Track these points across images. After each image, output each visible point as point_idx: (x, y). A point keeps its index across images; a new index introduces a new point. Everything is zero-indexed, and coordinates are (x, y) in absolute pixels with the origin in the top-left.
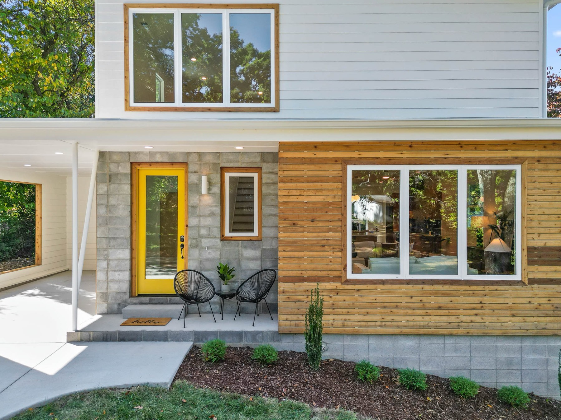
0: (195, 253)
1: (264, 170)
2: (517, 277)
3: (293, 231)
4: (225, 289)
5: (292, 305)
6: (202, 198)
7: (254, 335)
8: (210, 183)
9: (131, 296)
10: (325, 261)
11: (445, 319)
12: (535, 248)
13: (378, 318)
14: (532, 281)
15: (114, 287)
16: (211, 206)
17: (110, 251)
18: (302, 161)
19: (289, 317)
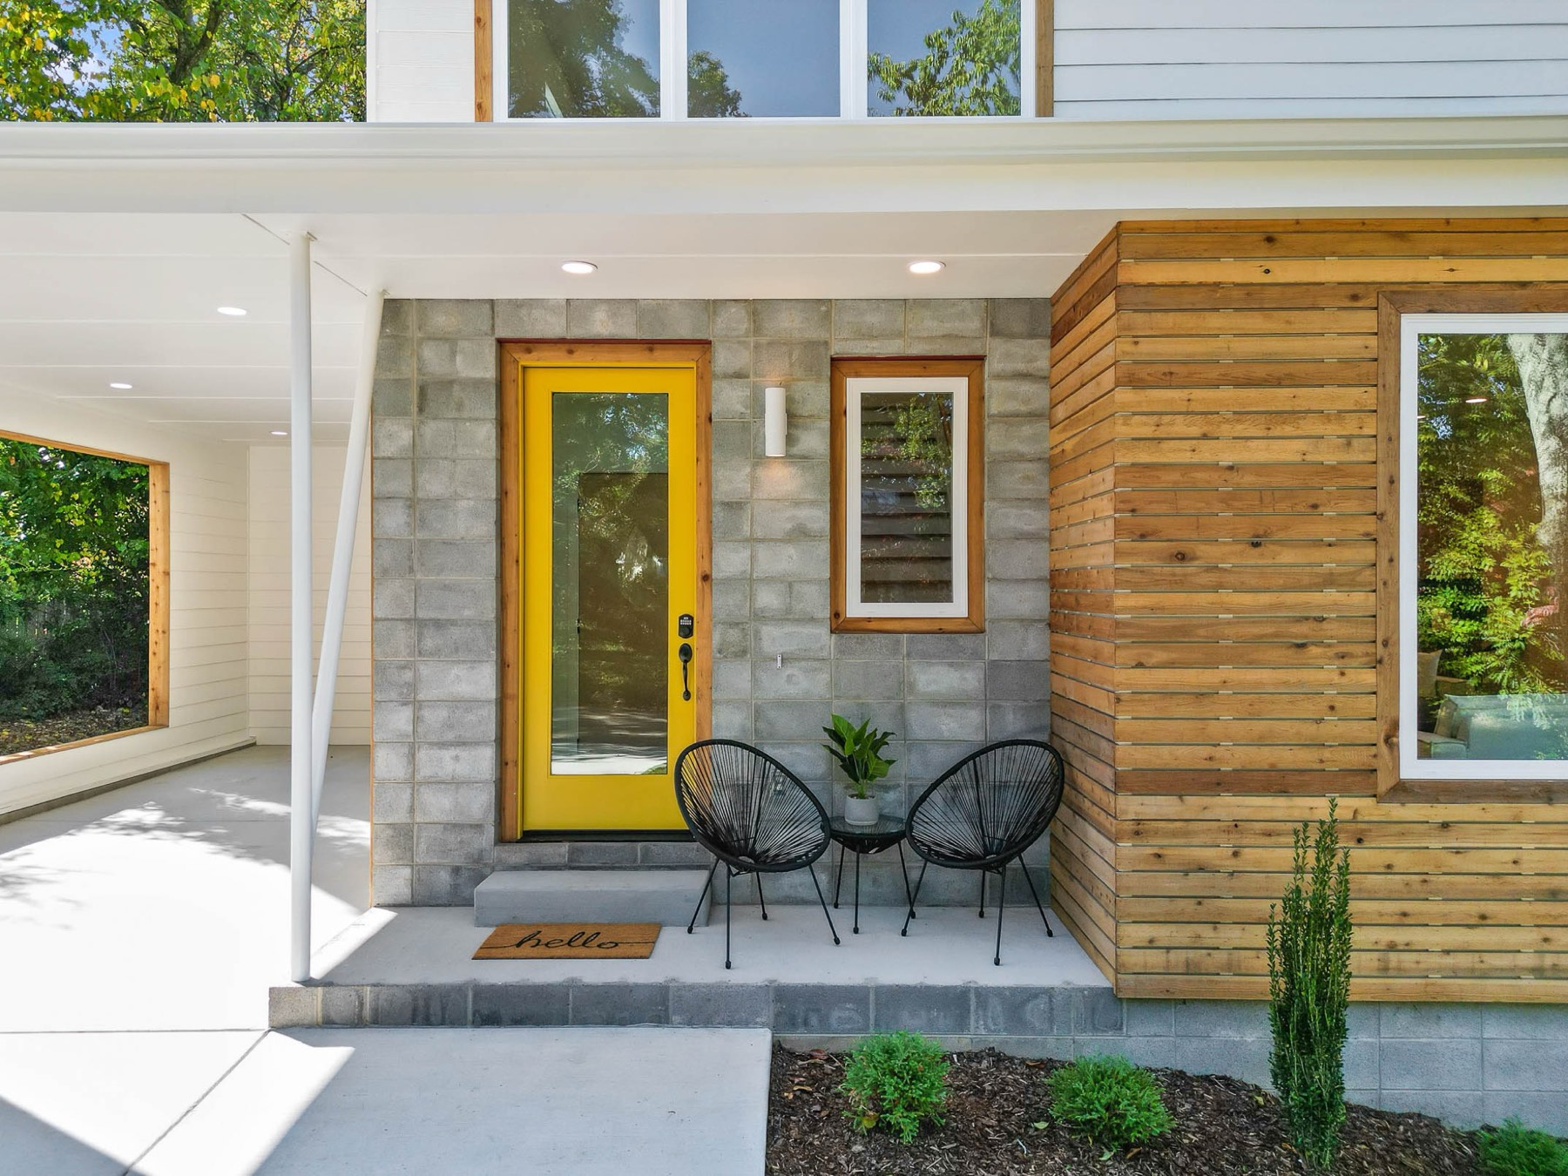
0: (736, 678)
1: (993, 365)
3: (1178, 584)
4: (859, 814)
5: (1172, 884)
6: (762, 473)
7: (1016, 1002)
8: (792, 418)
9: (501, 840)
10: (1309, 708)
13: (1527, 937)
15: (438, 805)
16: (797, 503)
17: (425, 670)
18: (1214, 297)
19: (1163, 933)
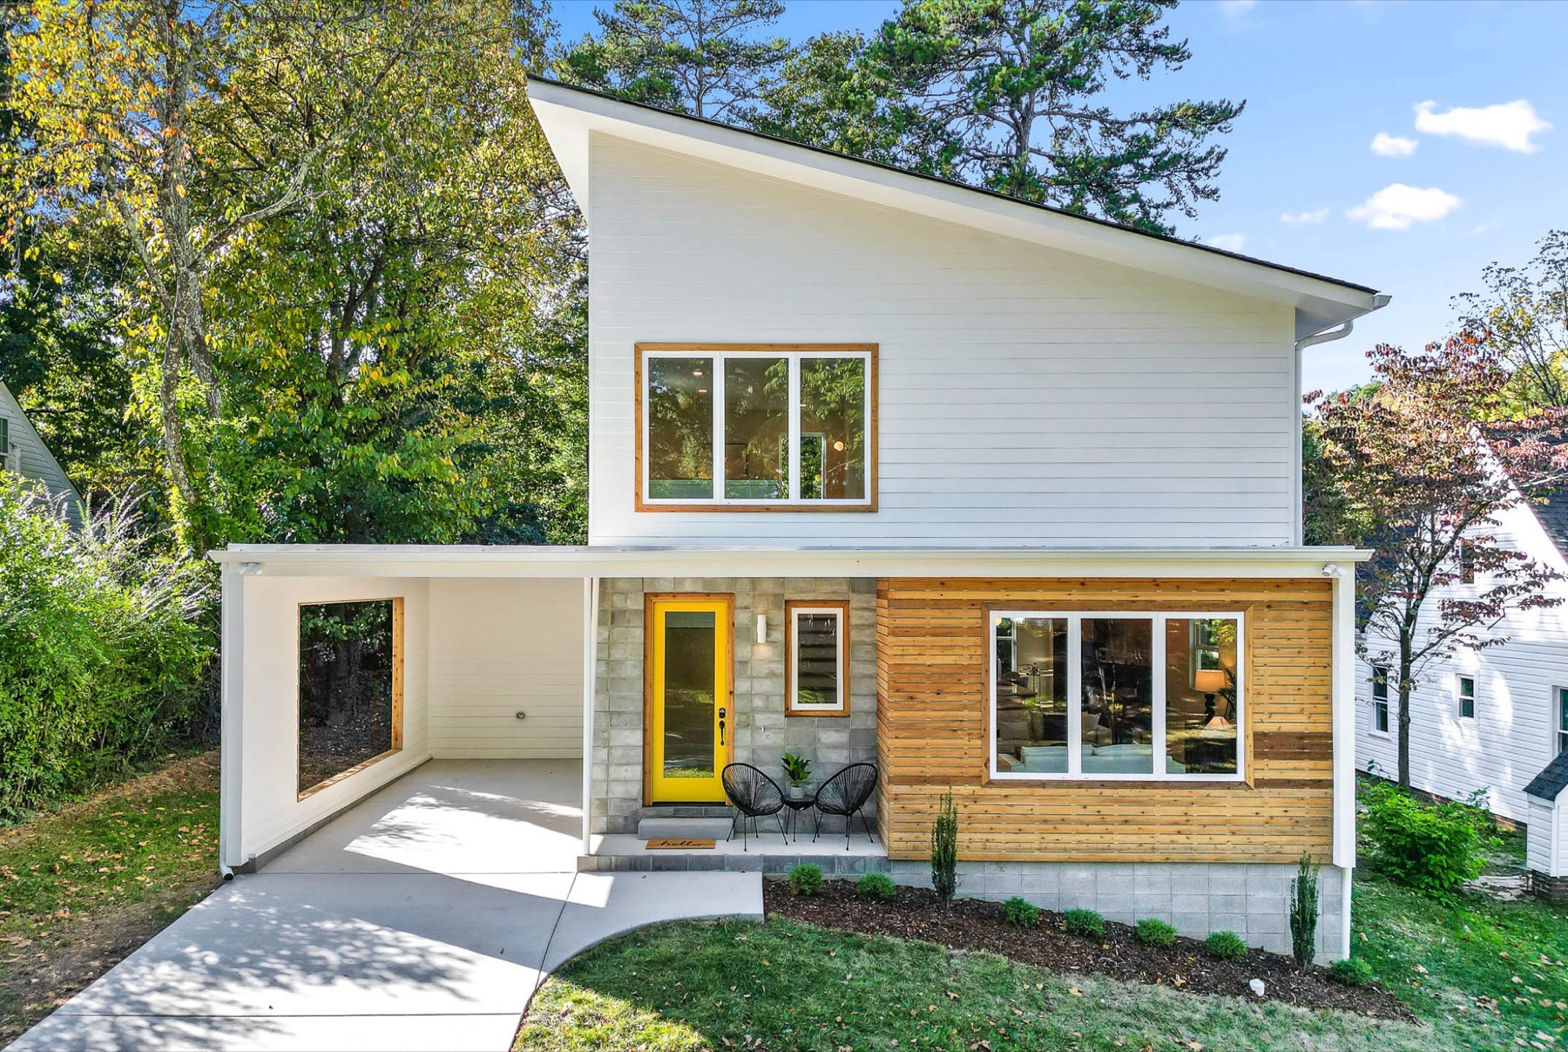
0: (744, 737)
1: (853, 604)
2: (1239, 777)
3: (910, 709)
4: (796, 793)
5: (908, 817)
6: (755, 648)
7: (852, 863)
8: (769, 626)
9: (644, 806)
10: (959, 753)
11: (1134, 838)
12: (1265, 735)
13: (1036, 837)
14: (1260, 783)
15: (618, 791)
16: (771, 662)
17: (613, 733)
18: (923, 604)
19: (904, 835)
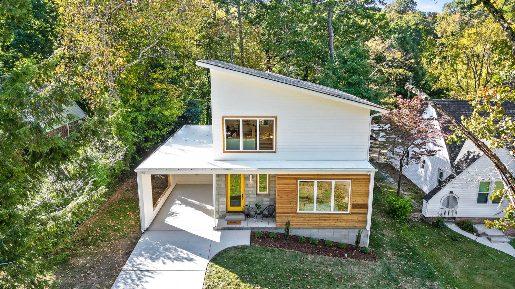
0: (247, 199)
2: (348, 212)
4: (258, 212)
5: (281, 220)
6: (250, 181)
7: (269, 228)
8: (252, 177)
9: (227, 213)
10: (291, 208)
11: (326, 224)
12: (354, 204)
13: (307, 224)
14: (353, 213)
15: (221, 210)
16: (253, 184)
17: (219, 199)
19: (279, 223)
